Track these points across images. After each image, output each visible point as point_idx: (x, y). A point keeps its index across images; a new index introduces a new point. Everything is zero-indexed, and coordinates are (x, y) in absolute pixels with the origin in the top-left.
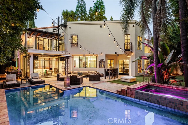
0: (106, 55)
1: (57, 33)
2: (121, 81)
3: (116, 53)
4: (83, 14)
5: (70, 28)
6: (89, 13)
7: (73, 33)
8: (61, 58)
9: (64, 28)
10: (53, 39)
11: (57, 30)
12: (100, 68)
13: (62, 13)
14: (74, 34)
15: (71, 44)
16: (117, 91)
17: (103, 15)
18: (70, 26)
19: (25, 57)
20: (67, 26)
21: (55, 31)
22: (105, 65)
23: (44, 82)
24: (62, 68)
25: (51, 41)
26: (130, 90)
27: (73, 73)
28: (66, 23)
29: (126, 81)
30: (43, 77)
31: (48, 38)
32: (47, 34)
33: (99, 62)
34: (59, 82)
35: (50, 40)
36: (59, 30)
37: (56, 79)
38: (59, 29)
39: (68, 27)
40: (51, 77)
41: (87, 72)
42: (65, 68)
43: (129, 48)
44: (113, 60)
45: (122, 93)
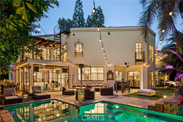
0: (114, 66)
1: (58, 41)
2: (138, 95)
3: (126, 64)
4: (81, 23)
5: (74, 35)
6: (87, 22)
7: (77, 41)
8: (63, 69)
9: (66, 36)
10: (52, 48)
11: (59, 37)
12: (108, 80)
13: (58, 21)
14: (79, 42)
15: (75, 53)
16: (148, 106)
17: (102, 25)
18: (74, 33)
19: (23, 68)
20: (70, 32)
21: (56, 38)
22: (114, 77)
23: (49, 96)
24: (65, 81)
25: (50, 51)
26: (169, 105)
27: (78, 86)
28: (69, 29)
29: (144, 95)
30: (45, 91)
31: (47, 48)
32: (47, 42)
33: (107, 73)
34: (66, 97)
35: (48, 50)
36: (60, 38)
37: (61, 93)
38: (60, 36)
39: (72, 34)
40: (53, 91)
41: (94, 85)
42: (68, 81)
43: (141, 58)
44: (121, 72)
45: (157, 109)
